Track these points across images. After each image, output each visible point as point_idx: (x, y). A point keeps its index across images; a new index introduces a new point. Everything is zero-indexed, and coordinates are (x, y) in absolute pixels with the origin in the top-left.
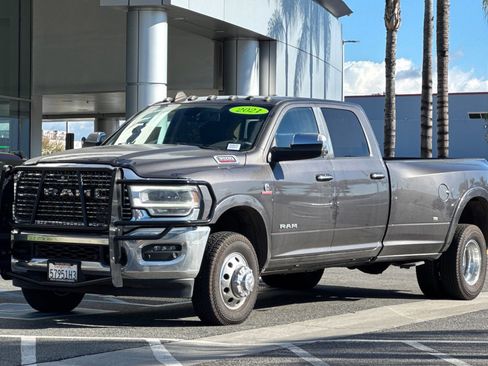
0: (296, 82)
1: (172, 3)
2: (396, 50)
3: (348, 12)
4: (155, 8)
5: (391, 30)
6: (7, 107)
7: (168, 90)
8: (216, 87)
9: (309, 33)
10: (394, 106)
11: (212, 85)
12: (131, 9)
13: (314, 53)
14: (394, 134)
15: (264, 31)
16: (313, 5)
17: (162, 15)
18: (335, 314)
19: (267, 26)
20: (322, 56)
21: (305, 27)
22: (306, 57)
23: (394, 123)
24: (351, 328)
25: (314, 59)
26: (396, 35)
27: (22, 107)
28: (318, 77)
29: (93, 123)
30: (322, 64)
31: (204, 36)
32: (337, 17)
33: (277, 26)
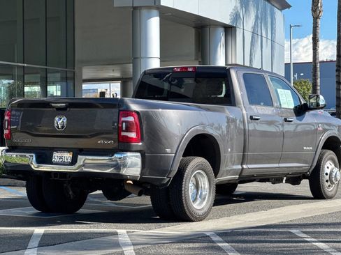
0: (251, 55)
1: (162, 4)
2: (319, 31)
3: (289, 6)
4: (150, 8)
5: (316, 18)
6: (58, 75)
7: (161, 61)
8: (196, 59)
9: (259, 21)
10: (319, 69)
11: (194, 58)
12: (135, 8)
13: (264, 35)
14: (319, 88)
15: (227, 21)
16: (262, 3)
17: (155, 12)
18: (254, 211)
19: (229, 17)
20: (269, 37)
21: (257, 17)
22: (258, 38)
23: (319, 81)
24: (260, 221)
25: (264, 39)
26: (319, 21)
27: (69, 75)
28: (267, 50)
29: (119, 84)
30: (269, 42)
31: (188, 25)
32: (281, 10)
33: (236, 17)
